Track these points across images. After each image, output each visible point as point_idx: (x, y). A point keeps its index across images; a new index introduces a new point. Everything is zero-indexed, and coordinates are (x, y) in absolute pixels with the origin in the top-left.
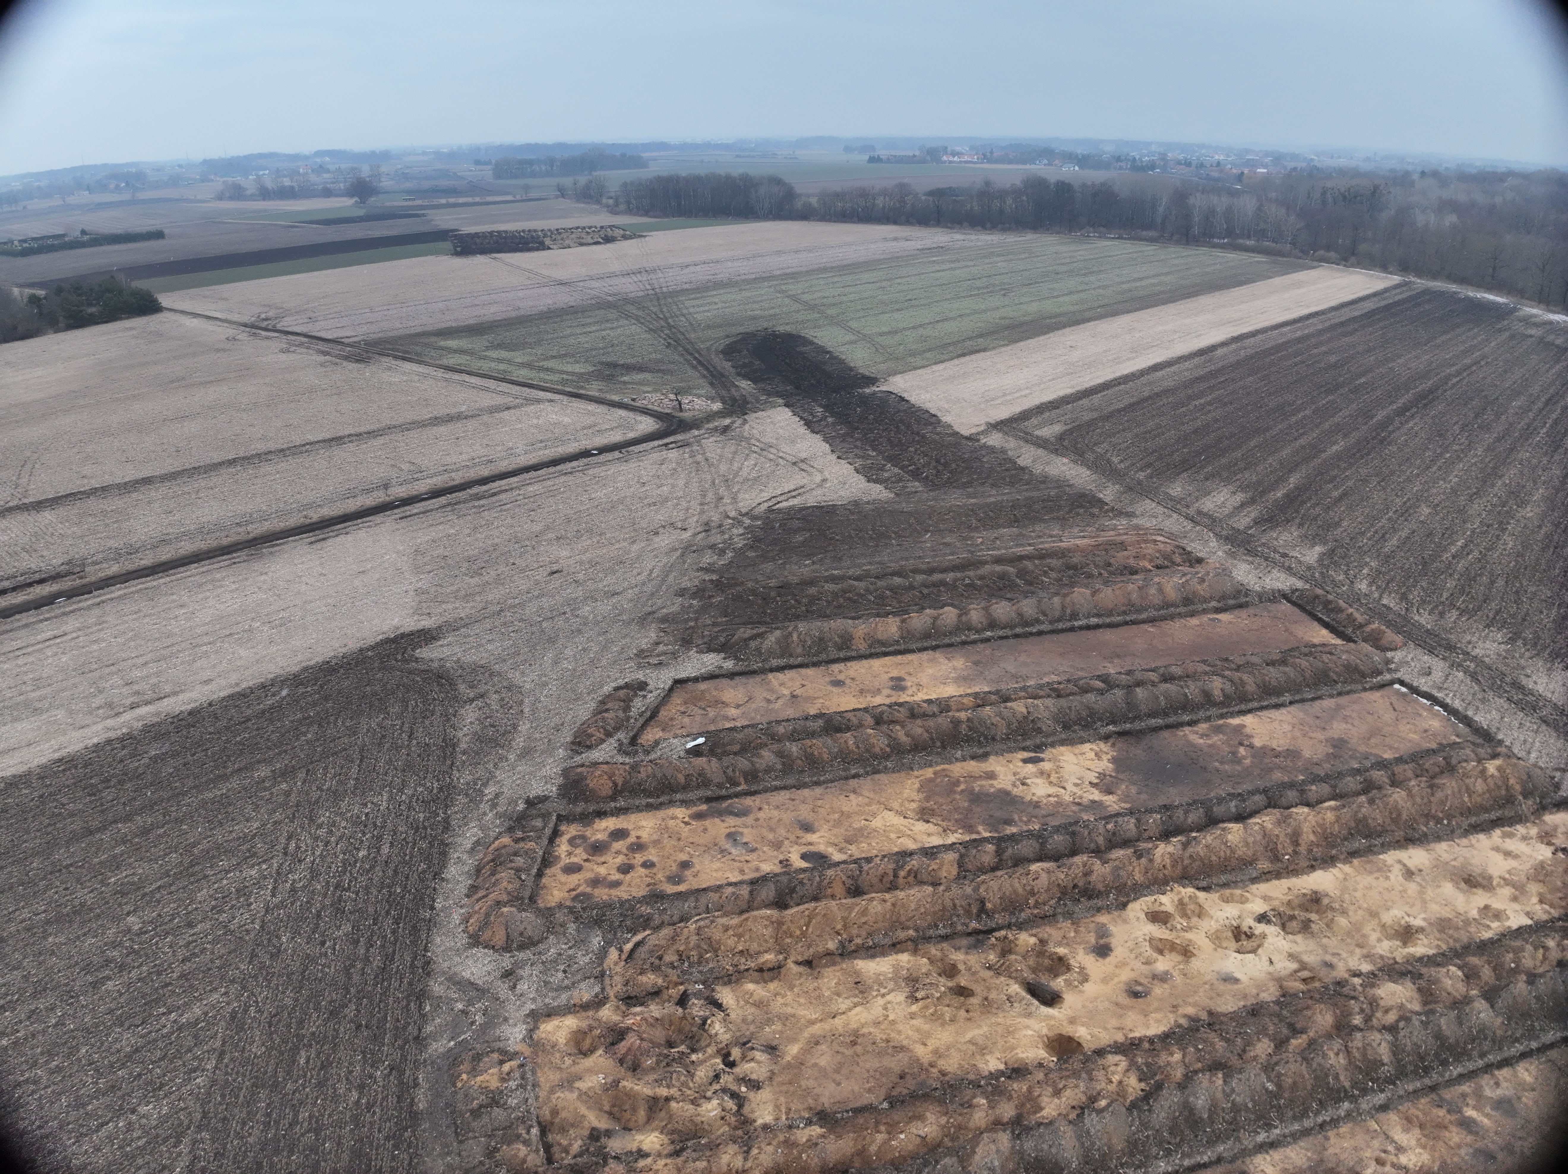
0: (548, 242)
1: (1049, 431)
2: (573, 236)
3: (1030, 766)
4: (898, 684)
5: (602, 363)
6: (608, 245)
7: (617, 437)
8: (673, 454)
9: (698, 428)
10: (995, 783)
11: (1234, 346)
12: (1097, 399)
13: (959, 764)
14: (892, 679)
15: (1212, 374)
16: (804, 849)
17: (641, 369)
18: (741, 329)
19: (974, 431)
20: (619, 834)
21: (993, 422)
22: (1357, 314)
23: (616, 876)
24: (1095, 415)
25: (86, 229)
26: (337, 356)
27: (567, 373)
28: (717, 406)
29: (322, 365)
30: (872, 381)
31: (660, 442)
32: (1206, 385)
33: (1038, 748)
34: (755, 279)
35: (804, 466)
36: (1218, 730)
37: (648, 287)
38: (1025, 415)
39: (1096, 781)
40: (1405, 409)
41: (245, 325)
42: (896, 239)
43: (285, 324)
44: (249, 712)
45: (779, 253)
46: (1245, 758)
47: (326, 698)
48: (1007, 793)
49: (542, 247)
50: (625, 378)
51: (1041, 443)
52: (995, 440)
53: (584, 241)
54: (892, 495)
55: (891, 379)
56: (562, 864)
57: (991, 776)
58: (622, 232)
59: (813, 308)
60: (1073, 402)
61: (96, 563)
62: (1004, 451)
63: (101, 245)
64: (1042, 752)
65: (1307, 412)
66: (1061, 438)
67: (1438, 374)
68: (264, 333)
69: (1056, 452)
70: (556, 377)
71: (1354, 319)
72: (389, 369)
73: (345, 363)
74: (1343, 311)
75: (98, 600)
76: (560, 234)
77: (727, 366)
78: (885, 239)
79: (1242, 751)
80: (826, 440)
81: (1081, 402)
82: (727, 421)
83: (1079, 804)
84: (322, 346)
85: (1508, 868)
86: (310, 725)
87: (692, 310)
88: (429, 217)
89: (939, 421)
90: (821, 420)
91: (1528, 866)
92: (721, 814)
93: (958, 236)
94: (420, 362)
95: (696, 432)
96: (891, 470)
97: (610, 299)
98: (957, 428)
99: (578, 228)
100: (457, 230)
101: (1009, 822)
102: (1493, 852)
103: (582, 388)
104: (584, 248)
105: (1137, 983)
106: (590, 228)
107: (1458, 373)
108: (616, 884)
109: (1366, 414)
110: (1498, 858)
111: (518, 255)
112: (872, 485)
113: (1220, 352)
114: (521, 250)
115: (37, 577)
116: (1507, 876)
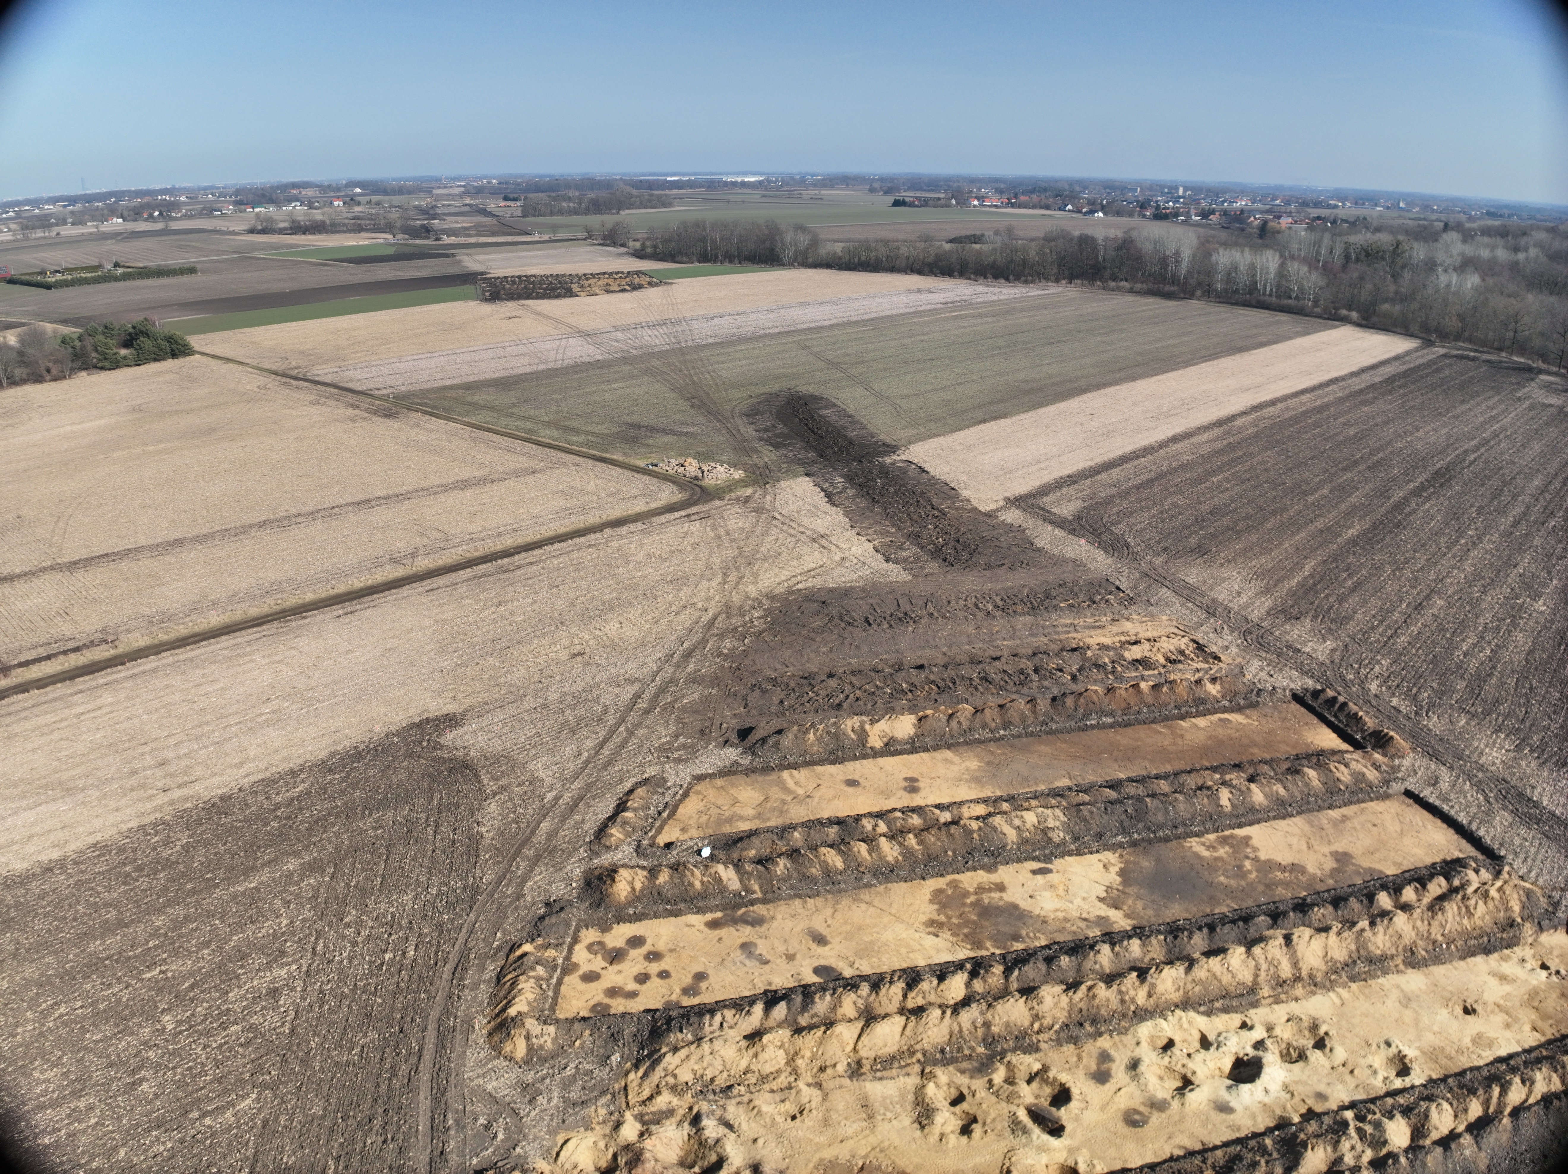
0: (575, 288)
1: (1067, 509)
2: (600, 283)
3: (1039, 877)
4: (912, 786)
5: (627, 424)
6: (635, 293)
7: (640, 506)
8: (695, 527)
9: (721, 499)
10: (1004, 895)
11: (1254, 416)
12: (1115, 473)
13: (969, 874)
14: (906, 779)
15: (1231, 447)
16: (817, 963)
17: (665, 432)
18: (766, 390)
19: (993, 506)
20: (636, 942)
21: (1012, 498)
22: (1377, 380)
23: (632, 986)
24: (1114, 491)
25: (121, 260)
26: (367, 410)
27: (593, 434)
28: (738, 474)
29: (353, 420)
30: (892, 449)
31: (683, 513)
32: (1225, 459)
33: (1048, 859)
34: (779, 333)
35: (823, 542)
36: (1224, 841)
37: (673, 340)
38: (1044, 491)
39: (1104, 895)
40: (1422, 488)
41: (276, 373)
42: (919, 291)
43: (316, 372)
44: (279, 799)
45: (804, 304)
46: (1250, 872)
47: (354, 786)
48: (1015, 907)
49: (570, 293)
50: (650, 441)
51: (1059, 523)
52: (1012, 516)
53: (612, 288)
54: (910, 577)
55: (912, 447)
56: (581, 972)
57: (1001, 887)
58: (648, 279)
59: (834, 365)
60: (1091, 476)
61: (128, 631)
62: (1021, 530)
63: (134, 279)
64: (1051, 862)
65: (1325, 491)
66: (1078, 517)
67: (1457, 449)
68: (294, 383)
69: (1073, 532)
70: (582, 438)
71: (1373, 386)
72: (418, 425)
73: (375, 418)
74: (1363, 376)
75: (130, 672)
76: (587, 279)
77: (749, 432)
78: (909, 291)
79: (1248, 864)
80: (846, 514)
81: (1099, 477)
82: (749, 491)
83: (1085, 920)
84: (351, 399)
85: (1504, 993)
86: (338, 816)
87: (716, 366)
88: (458, 258)
89: (958, 495)
90: (841, 492)
91: (1523, 990)
92: (735, 921)
93: (981, 289)
94: (448, 419)
95: (718, 503)
96: (910, 551)
97: (635, 352)
98: (975, 503)
99: (605, 273)
100: (486, 273)
101: (1016, 937)
102: (1490, 977)
103: (606, 451)
104: (610, 295)
105: (1136, 1112)
106: (617, 273)
107: (1477, 448)
108: (633, 995)
109: (1383, 493)
110: (1493, 982)
111: (545, 302)
112: (891, 566)
113: (1239, 422)
114: (549, 297)
115: (71, 645)
116: (1502, 1002)
